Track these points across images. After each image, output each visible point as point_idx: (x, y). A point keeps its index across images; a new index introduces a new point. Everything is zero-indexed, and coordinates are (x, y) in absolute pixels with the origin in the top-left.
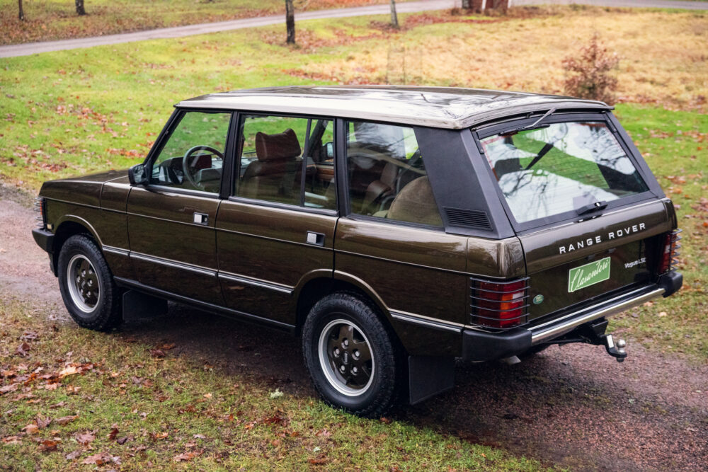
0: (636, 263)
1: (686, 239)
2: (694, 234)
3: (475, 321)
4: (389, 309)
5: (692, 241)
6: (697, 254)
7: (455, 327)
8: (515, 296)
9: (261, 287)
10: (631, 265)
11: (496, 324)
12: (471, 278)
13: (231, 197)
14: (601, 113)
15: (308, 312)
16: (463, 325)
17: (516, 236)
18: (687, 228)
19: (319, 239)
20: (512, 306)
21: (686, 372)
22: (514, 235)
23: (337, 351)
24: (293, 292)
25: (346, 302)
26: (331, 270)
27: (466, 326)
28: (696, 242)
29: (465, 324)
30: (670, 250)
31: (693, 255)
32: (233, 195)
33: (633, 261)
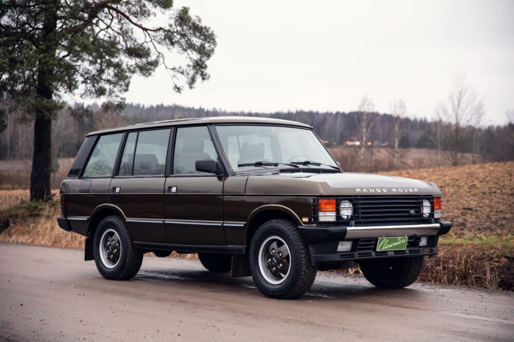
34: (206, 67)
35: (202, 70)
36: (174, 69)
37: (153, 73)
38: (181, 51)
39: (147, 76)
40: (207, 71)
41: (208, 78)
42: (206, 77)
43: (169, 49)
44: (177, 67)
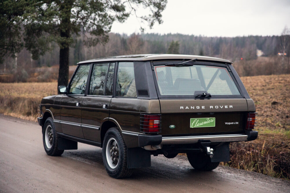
0: (232, 123)
3: (142, 130)
4: (122, 130)
8: (155, 121)
9: (92, 128)
10: (229, 123)
12: (141, 114)
13: (87, 95)
14: (225, 64)
16: (139, 133)
17: (158, 99)
19: (106, 106)
22: (157, 98)
23: (111, 150)
24: (99, 129)
25: (113, 130)
26: (108, 118)
27: (141, 133)
32: (88, 95)
33: (231, 122)
34: (160, 16)
35: (159, 18)
36: (142, 18)
37: (126, 21)
38: (145, 7)
39: (122, 23)
40: (162, 18)
41: (162, 22)
42: (161, 22)
43: (137, 6)
44: (144, 16)
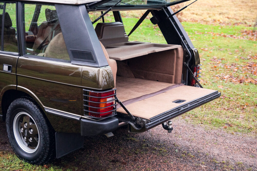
1: (207, 72)
2: (210, 70)
3: (87, 114)
4: (44, 107)
5: (210, 73)
6: (211, 78)
7: (76, 117)
8: (108, 99)
11: (98, 115)
12: (84, 90)
15: (8, 108)
16: (81, 116)
18: (208, 68)
19: (9, 68)
20: (107, 105)
21: (204, 134)
23: (22, 129)
25: (24, 103)
26: (16, 86)
28: (211, 73)
29: (82, 116)
30: (196, 74)
31: (209, 79)
